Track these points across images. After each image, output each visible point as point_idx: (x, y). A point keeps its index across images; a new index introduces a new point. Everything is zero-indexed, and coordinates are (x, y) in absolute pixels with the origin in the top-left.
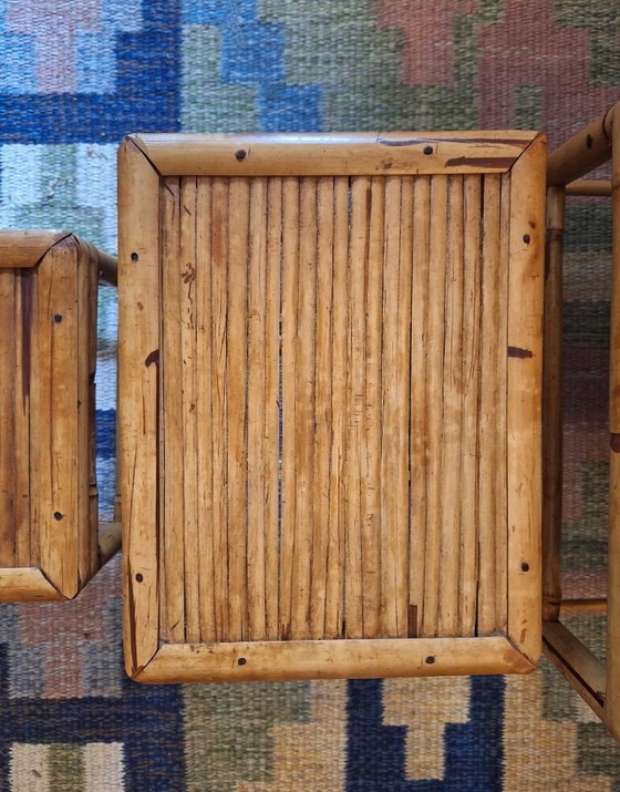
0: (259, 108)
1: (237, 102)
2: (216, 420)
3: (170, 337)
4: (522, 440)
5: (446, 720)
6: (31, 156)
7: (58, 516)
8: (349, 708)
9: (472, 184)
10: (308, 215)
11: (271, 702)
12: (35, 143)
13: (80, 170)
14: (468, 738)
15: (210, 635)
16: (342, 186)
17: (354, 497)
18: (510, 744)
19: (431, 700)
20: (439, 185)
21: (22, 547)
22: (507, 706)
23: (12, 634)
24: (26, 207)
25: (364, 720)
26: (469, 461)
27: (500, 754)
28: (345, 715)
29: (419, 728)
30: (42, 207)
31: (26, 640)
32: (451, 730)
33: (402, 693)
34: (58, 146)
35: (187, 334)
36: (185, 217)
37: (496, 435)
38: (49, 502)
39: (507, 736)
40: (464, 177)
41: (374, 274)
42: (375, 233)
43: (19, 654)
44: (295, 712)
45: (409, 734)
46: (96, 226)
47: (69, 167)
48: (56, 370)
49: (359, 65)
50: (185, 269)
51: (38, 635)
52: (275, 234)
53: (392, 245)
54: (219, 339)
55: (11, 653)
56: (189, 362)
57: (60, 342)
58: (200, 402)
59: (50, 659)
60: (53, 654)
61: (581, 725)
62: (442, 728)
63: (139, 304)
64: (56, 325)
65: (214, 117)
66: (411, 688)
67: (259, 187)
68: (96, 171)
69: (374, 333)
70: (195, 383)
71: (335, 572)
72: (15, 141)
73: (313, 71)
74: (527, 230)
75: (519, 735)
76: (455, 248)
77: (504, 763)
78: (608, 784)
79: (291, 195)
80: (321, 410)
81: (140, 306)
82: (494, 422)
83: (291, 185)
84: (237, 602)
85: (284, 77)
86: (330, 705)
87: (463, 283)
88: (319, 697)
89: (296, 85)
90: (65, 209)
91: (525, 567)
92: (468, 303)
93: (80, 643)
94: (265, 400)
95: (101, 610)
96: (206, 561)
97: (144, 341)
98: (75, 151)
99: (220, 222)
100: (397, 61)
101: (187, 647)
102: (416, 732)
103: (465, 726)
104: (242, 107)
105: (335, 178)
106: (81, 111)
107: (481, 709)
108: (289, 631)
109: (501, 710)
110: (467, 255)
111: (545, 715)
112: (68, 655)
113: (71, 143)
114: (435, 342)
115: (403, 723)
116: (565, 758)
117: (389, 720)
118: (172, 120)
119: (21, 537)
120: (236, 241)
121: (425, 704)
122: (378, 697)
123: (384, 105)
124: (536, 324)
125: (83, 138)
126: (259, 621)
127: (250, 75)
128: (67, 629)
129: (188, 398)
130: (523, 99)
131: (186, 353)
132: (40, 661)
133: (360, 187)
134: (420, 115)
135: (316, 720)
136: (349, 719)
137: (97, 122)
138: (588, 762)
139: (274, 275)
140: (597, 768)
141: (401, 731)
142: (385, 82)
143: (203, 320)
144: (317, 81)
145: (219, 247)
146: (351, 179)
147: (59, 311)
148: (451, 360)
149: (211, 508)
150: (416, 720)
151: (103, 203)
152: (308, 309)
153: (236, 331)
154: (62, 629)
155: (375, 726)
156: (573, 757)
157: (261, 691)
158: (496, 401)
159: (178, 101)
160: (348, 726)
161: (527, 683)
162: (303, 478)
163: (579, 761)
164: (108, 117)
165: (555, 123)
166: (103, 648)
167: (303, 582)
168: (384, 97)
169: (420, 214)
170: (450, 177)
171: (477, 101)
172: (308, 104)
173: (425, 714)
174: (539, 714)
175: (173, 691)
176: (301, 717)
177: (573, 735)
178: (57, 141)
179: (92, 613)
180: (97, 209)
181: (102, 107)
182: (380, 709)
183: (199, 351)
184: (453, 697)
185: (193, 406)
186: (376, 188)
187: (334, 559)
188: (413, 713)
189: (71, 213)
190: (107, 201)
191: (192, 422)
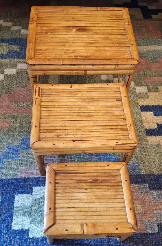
0: (10, 160)
1: (8, 165)
2: (85, 131)
3: (70, 139)
4: (86, 86)
5: (153, 116)
6: (16, 220)
7: (108, 165)
8: (155, 135)
9: (42, 93)
10: (47, 117)
11: (157, 153)
12: (12, 219)
13: (21, 205)
14: (157, 112)
15: (127, 132)
16: (42, 112)
17: (98, 109)
18: (156, 104)
19: (149, 119)
20: (42, 98)
21: (116, 174)
22: (147, 105)
23: (154, 222)
24: (31, 221)
25: (157, 132)
26: (90, 93)
27: (159, 106)
28: (157, 136)
29: (156, 121)
30: (31, 216)
31: (155, 218)
32: (155, 115)
33: (149, 125)
34: (14, 212)
35: (69, 136)
36: (47, 137)
37: (85, 89)
38: (105, 167)
39: (154, 104)
40: (41, 95)
41: (58, 107)
42: (51, 107)
43: (159, 220)
44: (159, 147)
45: (158, 123)
46: (37, 200)
47: (20, 209)
48: (77, 166)
49: (3, 138)
50: (57, 137)
51: (153, 215)
52: (50, 122)
53: (53, 104)
54: (70, 131)
55: (159, 222)
56: (74, 136)
57: (71, 165)
58: (82, 134)
59: (159, 211)
60: (157, 210)
61: (148, 92)
62: (155, 117)
63: (63, 143)
64: (67, 166)
65: (11, 170)
66: (147, 123)
67: (41, 125)
68: (22, 201)
69: (68, 106)
70: (78, 135)
71: (112, 112)
72: (11, 225)
73: (3, 148)
74: (51, 86)
75: (153, 102)
76: (53, 95)
77: (160, 105)
78: (160, 87)
79: (43, 120)
80: (82, 114)
81: (64, 143)
82: (83, 90)
83: (41, 119)
84: (120, 127)
85: (3, 154)
86: (155, 140)
87: (59, 94)
88: (154, 142)
89: (6, 151)
90: (32, 209)
91: (108, 85)
92: (63, 93)
93: (152, 202)
94: (81, 123)
95: (142, 196)
96: (113, 132)
97: (71, 142)
98: (16, 207)
99: (48, 131)
100: (3, 130)
101: (129, 135)
102: (158, 122)
103: (154, 112)
104: (9, 163)
105: (40, 113)
106: (5, 205)
107: (149, 109)
108: (124, 119)
109: (148, 106)
110: (55, 94)
111: (148, 98)
112: (156, 205)
113: (14, 208)
114: (70, 98)
115: (156, 124)
116: (156, 94)
117: (156, 127)
118: (11, 181)
119: (114, 174)
120: (51, 128)
121: (150, 120)
122: (151, 130)
123: (13, 132)
124: (66, 85)
125: (13, 205)
126: (123, 123)
127: (1, 162)
128: (149, 206)
129: (81, 136)
130: (15, 106)
131: (73, 136)
132: (160, 214)
133: (42, 109)
134: (16, 125)
135: (159, 143)
136: (158, 135)
137: (9, 201)
138: (156, 90)
139: (58, 122)
140: (157, 89)
141: (158, 125)
142: (8, 132)
143: (66, 134)
144: (5, 147)
145: (52, 131)
146: (41, 111)
147: (64, 165)
148: (73, 96)
149: (102, 131)
150: (155, 122)
151: (31, 199)
152: (64, 116)
153: (68, 128)
154: (149, 207)
155: (158, 130)
156: (156, 93)
157: (155, 155)
158: (80, 89)
159: (6, 179)
160: (159, 135)
161: (141, 101)
162: (95, 117)
163: (157, 92)
164: (8, 198)
165: (21, 100)
166: (152, 195)
167: (114, 117)
168: (11, 132)
169: (47, 101)
170: (41, 96)
171: (14, 114)
172: (10, 148)
173: (153, 120)
174: (148, 99)
175: (160, 177)
176: (160, 146)
177: (151, 93)
178: (13, 213)
179: (143, 199)
180: (33, 200)
181: (5, 200)
182: (154, 129)
183: (72, 134)
184: (148, 115)
185: (83, 135)
186: (42, 107)
187: (110, 112)
188: (153, 122)
189: (33, 208)
190: (31, 197)
191: (86, 135)
